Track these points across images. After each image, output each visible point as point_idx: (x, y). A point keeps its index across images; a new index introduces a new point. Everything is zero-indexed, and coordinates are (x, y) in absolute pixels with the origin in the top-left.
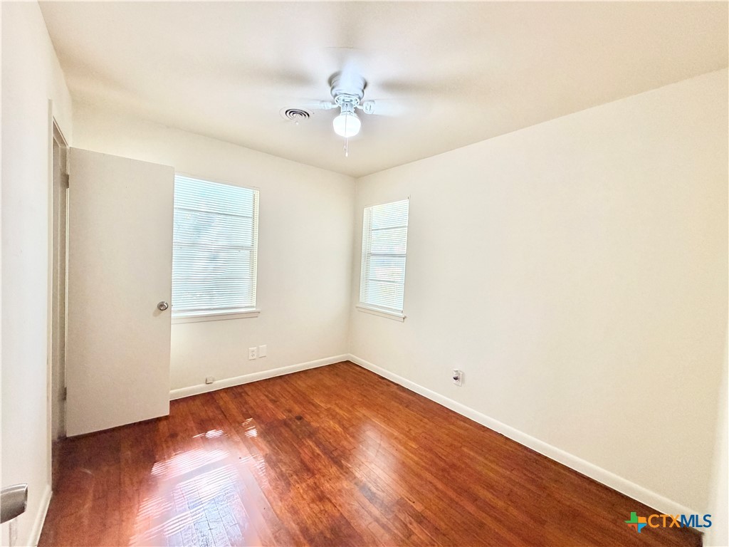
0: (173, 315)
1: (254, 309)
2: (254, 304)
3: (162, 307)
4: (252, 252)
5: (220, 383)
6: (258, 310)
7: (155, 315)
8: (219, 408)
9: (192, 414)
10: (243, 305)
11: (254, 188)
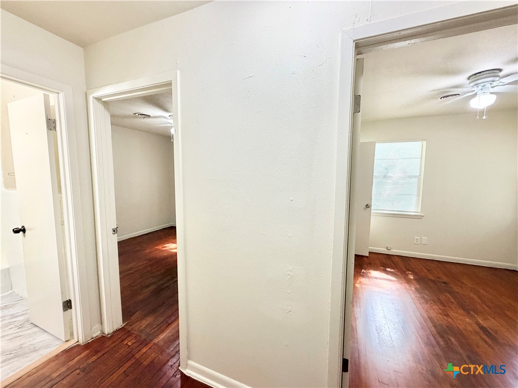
0: (372, 211)
1: (419, 214)
2: (420, 211)
3: (368, 206)
4: (419, 179)
5: (394, 252)
6: (422, 215)
7: (364, 209)
8: (393, 262)
9: (379, 259)
10: (411, 211)
11: (422, 140)
